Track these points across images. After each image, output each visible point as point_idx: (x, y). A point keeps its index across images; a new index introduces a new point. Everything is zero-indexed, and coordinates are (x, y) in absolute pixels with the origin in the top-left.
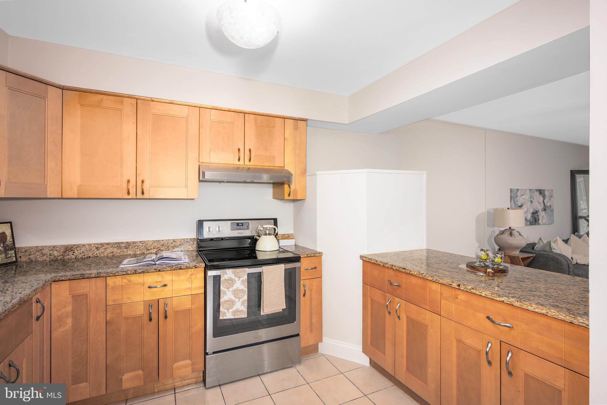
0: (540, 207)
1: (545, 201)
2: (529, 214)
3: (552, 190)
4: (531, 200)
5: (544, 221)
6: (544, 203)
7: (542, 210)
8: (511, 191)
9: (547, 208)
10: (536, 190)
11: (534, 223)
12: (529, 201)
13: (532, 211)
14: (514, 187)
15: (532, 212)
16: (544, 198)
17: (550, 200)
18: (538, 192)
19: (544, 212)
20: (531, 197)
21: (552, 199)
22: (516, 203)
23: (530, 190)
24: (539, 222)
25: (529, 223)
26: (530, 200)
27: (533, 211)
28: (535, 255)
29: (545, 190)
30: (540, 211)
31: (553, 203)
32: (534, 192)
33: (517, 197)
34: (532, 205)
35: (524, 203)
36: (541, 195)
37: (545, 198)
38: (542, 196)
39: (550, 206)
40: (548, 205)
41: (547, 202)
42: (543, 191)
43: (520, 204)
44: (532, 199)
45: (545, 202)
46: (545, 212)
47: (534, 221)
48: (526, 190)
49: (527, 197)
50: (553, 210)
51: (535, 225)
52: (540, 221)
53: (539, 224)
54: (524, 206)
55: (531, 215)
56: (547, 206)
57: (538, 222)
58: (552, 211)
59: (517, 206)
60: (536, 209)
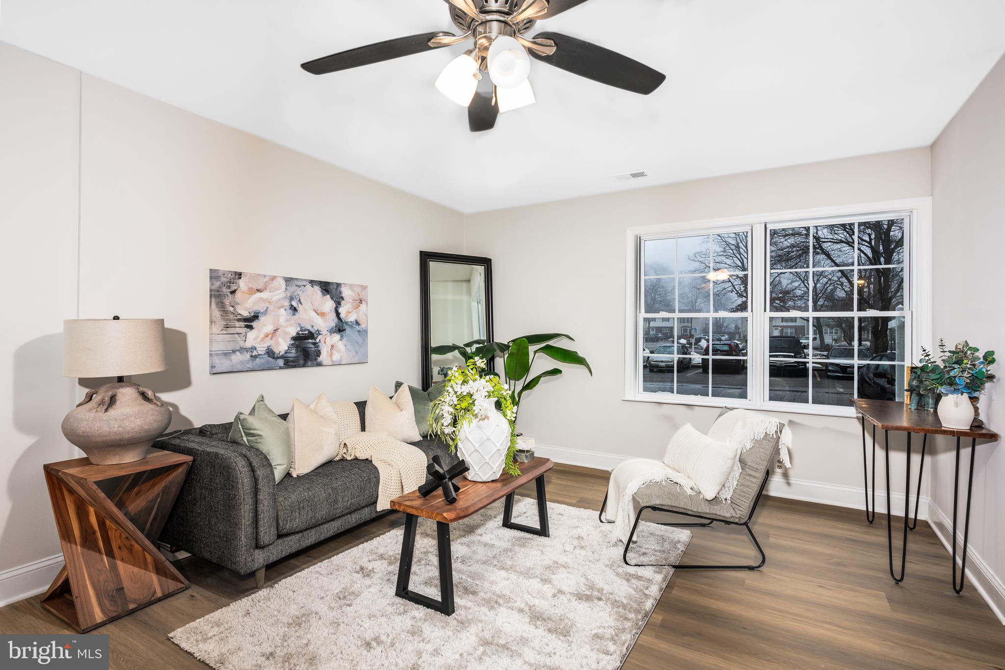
0: (323, 324)
2: (281, 340)
3: (364, 288)
4: (292, 306)
5: (336, 357)
6: (338, 314)
7: (331, 331)
8: (214, 275)
9: (346, 327)
10: (312, 282)
11: (302, 362)
12: (283, 307)
13: (293, 331)
14: (227, 266)
15: (294, 334)
16: (338, 304)
17: (357, 307)
18: (317, 289)
19: (337, 337)
20: (291, 299)
21: (363, 306)
22: (231, 309)
23: (288, 280)
24: (320, 359)
25: (281, 362)
26: (287, 304)
27: (298, 333)
28: (191, 458)
29: (342, 285)
30: (324, 332)
31: (366, 315)
32: (305, 286)
33: (233, 292)
34: (295, 317)
35: (262, 311)
36: (328, 296)
37: (343, 302)
38: (332, 298)
39: (357, 323)
40: (352, 318)
41: (349, 312)
42: (335, 287)
43: (246, 314)
44: (294, 303)
45: (340, 311)
46: (342, 337)
47: (302, 357)
48: (273, 278)
49: (278, 294)
50: (366, 331)
51: (304, 366)
52: (324, 357)
53: (320, 365)
54: (262, 319)
55: (293, 342)
56: (346, 323)
57: (316, 359)
58: (364, 333)
59: (232, 317)
60: (309, 328)
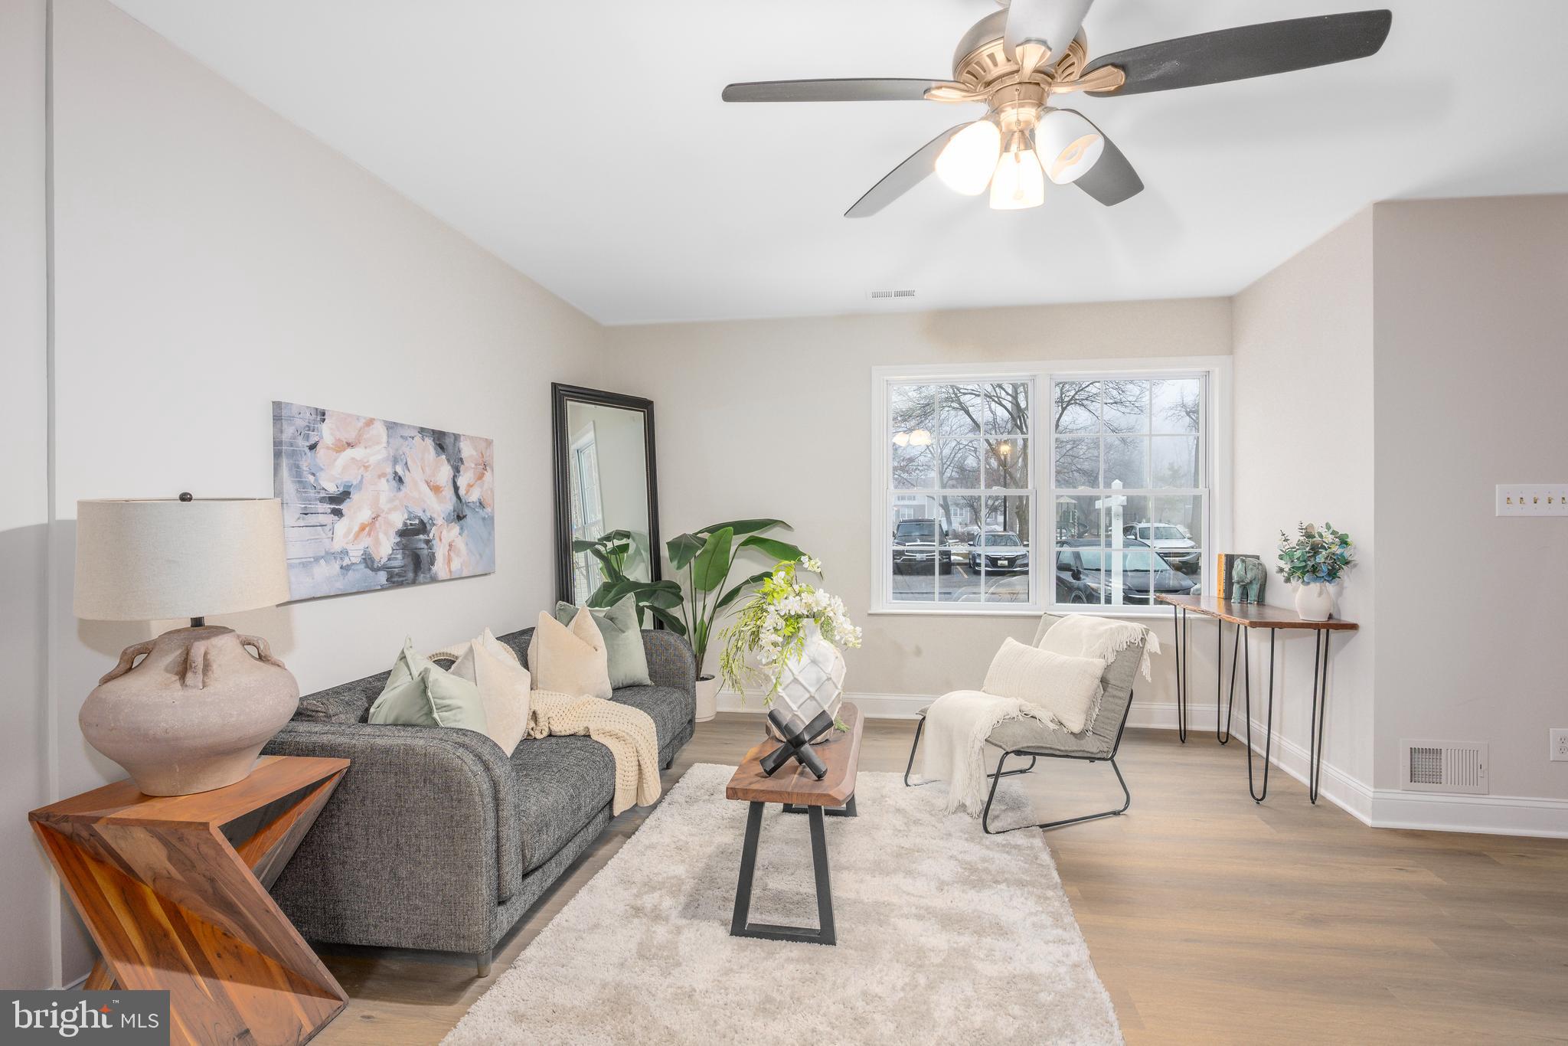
0: (438, 508)
1: (462, 482)
2: (381, 536)
3: (489, 443)
4: (396, 473)
5: (456, 565)
6: (456, 489)
7: (448, 520)
8: (279, 413)
9: (467, 512)
10: (422, 430)
11: (411, 575)
12: (382, 475)
13: (398, 520)
14: (301, 397)
15: (400, 526)
16: (457, 470)
17: (481, 477)
18: (429, 443)
19: (455, 529)
20: (395, 461)
21: (488, 474)
22: (311, 479)
23: (391, 426)
24: (435, 569)
25: (382, 577)
26: (389, 470)
27: (405, 524)
28: (347, 762)
29: (462, 438)
30: (439, 521)
31: (492, 491)
32: (413, 438)
33: (312, 447)
34: (401, 494)
35: (355, 483)
36: (444, 457)
37: (462, 468)
38: (448, 460)
39: (481, 505)
40: (473, 497)
41: (470, 486)
42: (452, 440)
43: (332, 489)
44: (399, 469)
45: (458, 484)
46: (462, 528)
47: (411, 567)
48: (370, 422)
49: (376, 452)
50: (492, 519)
51: (414, 582)
52: (439, 568)
53: (434, 580)
54: (355, 496)
55: (398, 539)
56: (467, 504)
57: (430, 569)
58: (489, 521)
59: (312, 493)
60: (420, 514)
